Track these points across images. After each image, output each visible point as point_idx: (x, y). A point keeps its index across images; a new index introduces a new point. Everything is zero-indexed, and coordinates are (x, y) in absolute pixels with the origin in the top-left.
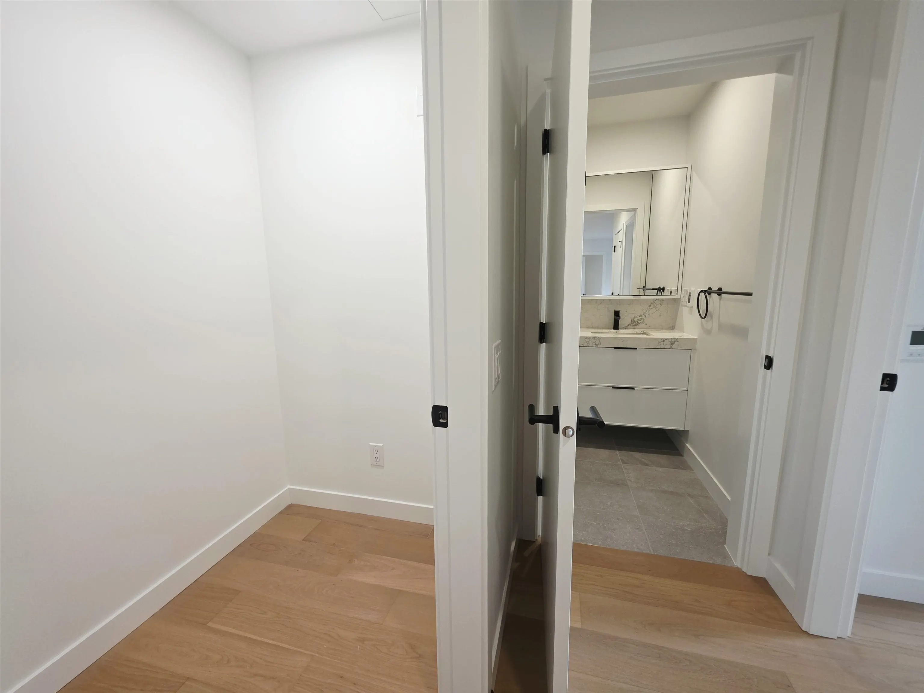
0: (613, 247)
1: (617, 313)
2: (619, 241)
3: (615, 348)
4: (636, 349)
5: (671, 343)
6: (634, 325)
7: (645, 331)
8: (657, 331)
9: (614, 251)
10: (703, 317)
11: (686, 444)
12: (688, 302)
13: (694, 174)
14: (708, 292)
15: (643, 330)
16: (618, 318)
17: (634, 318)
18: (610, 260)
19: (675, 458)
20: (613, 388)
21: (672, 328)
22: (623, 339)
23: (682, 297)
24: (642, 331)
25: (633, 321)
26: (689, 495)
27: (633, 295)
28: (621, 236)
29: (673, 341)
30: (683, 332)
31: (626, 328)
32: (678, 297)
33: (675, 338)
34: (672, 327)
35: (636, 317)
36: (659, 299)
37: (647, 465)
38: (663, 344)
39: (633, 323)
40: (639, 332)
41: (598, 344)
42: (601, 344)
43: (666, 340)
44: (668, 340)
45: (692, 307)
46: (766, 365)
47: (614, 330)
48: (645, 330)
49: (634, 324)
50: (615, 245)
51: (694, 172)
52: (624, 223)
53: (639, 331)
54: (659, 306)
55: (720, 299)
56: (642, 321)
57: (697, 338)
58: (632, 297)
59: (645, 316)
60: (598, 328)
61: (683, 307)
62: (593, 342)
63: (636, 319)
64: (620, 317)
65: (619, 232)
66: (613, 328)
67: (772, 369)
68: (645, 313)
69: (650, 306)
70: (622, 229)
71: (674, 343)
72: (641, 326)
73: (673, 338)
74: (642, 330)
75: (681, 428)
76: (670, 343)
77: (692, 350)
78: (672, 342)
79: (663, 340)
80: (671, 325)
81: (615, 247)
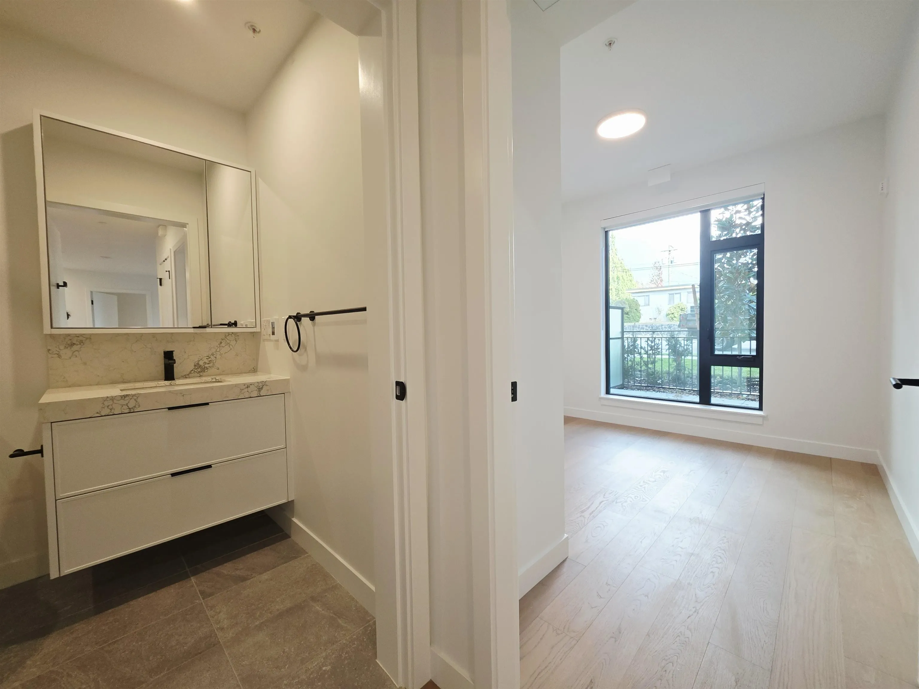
0: (159, 279)
1: (169, 356)
2: (166, 271)
3: (170, 409)
4: (207, 404)
5: (259, 389)
6: (199, 372)
7: (217, 378)
8: (236, 375)
9: (161, 285)
10: (295, 349)
11: (293, 519)
12: (272, 335)
13: (260, 181)
14: (298, 318)
15: (215, 377)
16: (170, 362)
17: (199, 361)
18: (155, 296)
19: (282, 546)
20: (172, 476)
21: (254, 371)
22: (182, 393)
23: (263, 330)
24: (212, 379)
25: (197, 365)
26: (313, 599)
27: (194, 328)
28: (169, 265)
29: (261, 386)
30: (270, 374)
31: (187, 376)
32: (258, 330)
33: (263, 381)
34: (253, 369)
35: (201, 360)
36: (232, 333)
37: (244, 579)
38: (248, 391)
39: (198, 368)
40: (208, 381)
41: (135, 407)
42: (139, 406)
43: (251, 385)
44: (254, 385)
45: (277, 341)
46: (397, 394)
47: (166, 382)
48: (217, 376)
49: (199, 370)
50: (161, 278)
51: (260, 179)
52: (171, 249)
53: (209, 379)
54: (233, 343)
55: (314, 325)
56: (211, 365)
57: (289, 378)
58: (192, 331)
59: (216, 358)
60: (136, 381)
61: (266, 343)
62: (122, 406)
63: (201, 363)
64: (175, 360)
65: (166, 261)
66: (164, 379)
67: (407, 399)
68: (215, 353)
69: (221, 343)
70: (170, 257)
71: (262, 388)
72: (210, 371)
73: (260, 382)
74: (213, 377)
75: (284, 501)
76: (256, 389)
77: (285, 394)
78: (259, 386)
79: (246, 386)
80: (252, 367)
81: (161, 279)
